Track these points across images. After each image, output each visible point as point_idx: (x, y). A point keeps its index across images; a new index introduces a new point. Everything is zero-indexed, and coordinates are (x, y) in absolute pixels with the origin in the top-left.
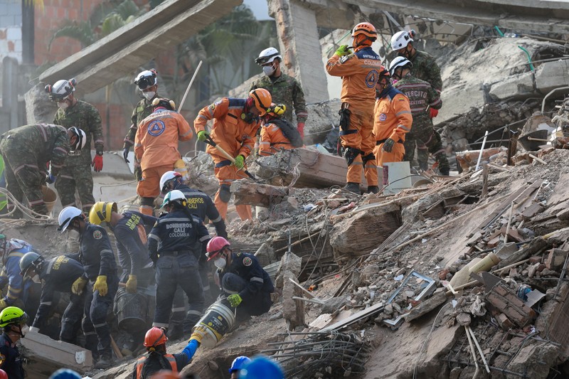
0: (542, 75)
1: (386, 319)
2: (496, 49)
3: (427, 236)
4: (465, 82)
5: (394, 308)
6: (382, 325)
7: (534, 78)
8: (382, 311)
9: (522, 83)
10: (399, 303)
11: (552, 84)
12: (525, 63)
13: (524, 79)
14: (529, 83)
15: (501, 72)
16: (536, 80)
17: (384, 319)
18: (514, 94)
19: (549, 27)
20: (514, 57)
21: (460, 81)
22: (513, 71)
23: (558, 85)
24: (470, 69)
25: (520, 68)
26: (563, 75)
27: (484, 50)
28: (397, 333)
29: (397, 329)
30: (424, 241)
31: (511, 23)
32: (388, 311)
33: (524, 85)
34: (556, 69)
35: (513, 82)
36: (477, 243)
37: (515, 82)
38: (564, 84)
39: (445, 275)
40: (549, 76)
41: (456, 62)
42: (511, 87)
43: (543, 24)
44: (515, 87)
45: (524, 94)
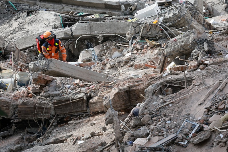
0: (76, 29)
1: (180, 142)
2: (40, 16)
3: (171, 103)
4: (28, 30)
5: (183, 137)
6: (178, 144)
7: (71, 31)
8: (177, 138)
9: (66, 32)
10: (184, 134)
11: (80, 33)
12: (60, 23)
13: (67, 30)
14: (70, 33)
15: (48, 26)
16: (73, 31)
17: (179, 141)
18: (62, 37)
19: (62, 7)
20: (53, 20)
21: (25, 29)
22: (54, 26)
23: (83, 34)
24: (28, 24)
25: (57, 25)
26: (86, 30)
27: (33, 16)
28: (187, 148)
29: (186, 147)
30: (170, 105)
31: (43, 4)
32: (180, 138)
33: (67, 33)
34: (82, 26)
35: (61, 32)
36: (210, 107)
37: (62, 32)
38: (86, 34)
39: (203, 122)
40: (79, 30)
41: (18, 20)
42: (60, 34)
43: (59, 6)
44: (63, 34)
45: (66, 37)
